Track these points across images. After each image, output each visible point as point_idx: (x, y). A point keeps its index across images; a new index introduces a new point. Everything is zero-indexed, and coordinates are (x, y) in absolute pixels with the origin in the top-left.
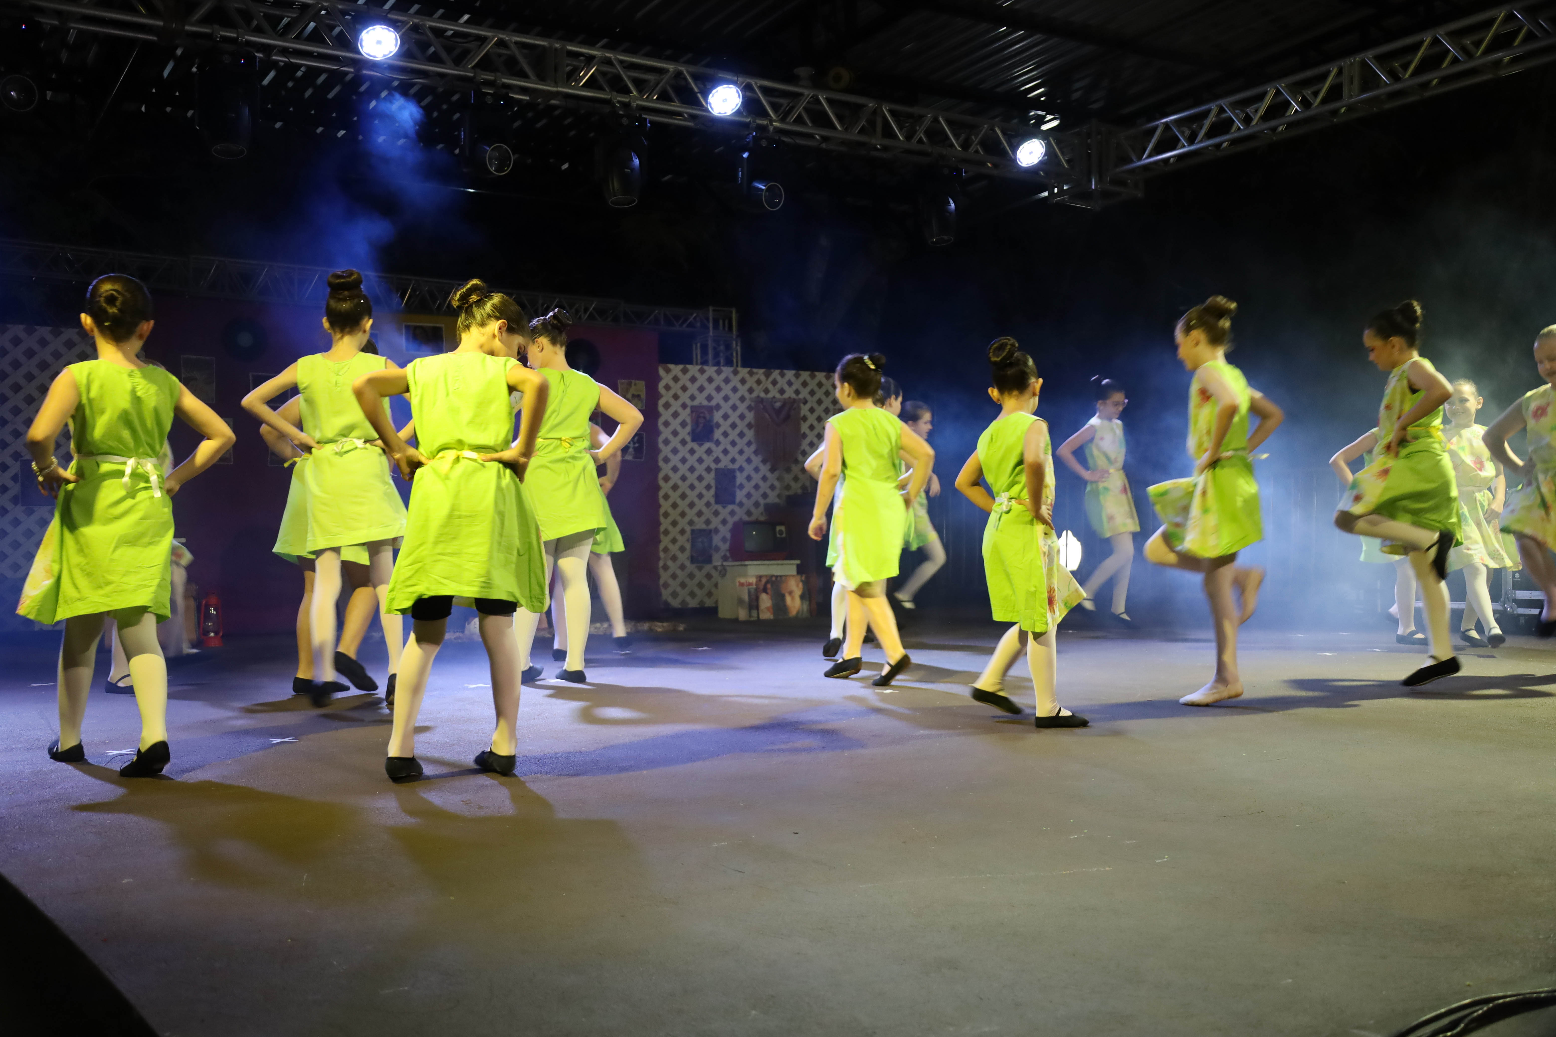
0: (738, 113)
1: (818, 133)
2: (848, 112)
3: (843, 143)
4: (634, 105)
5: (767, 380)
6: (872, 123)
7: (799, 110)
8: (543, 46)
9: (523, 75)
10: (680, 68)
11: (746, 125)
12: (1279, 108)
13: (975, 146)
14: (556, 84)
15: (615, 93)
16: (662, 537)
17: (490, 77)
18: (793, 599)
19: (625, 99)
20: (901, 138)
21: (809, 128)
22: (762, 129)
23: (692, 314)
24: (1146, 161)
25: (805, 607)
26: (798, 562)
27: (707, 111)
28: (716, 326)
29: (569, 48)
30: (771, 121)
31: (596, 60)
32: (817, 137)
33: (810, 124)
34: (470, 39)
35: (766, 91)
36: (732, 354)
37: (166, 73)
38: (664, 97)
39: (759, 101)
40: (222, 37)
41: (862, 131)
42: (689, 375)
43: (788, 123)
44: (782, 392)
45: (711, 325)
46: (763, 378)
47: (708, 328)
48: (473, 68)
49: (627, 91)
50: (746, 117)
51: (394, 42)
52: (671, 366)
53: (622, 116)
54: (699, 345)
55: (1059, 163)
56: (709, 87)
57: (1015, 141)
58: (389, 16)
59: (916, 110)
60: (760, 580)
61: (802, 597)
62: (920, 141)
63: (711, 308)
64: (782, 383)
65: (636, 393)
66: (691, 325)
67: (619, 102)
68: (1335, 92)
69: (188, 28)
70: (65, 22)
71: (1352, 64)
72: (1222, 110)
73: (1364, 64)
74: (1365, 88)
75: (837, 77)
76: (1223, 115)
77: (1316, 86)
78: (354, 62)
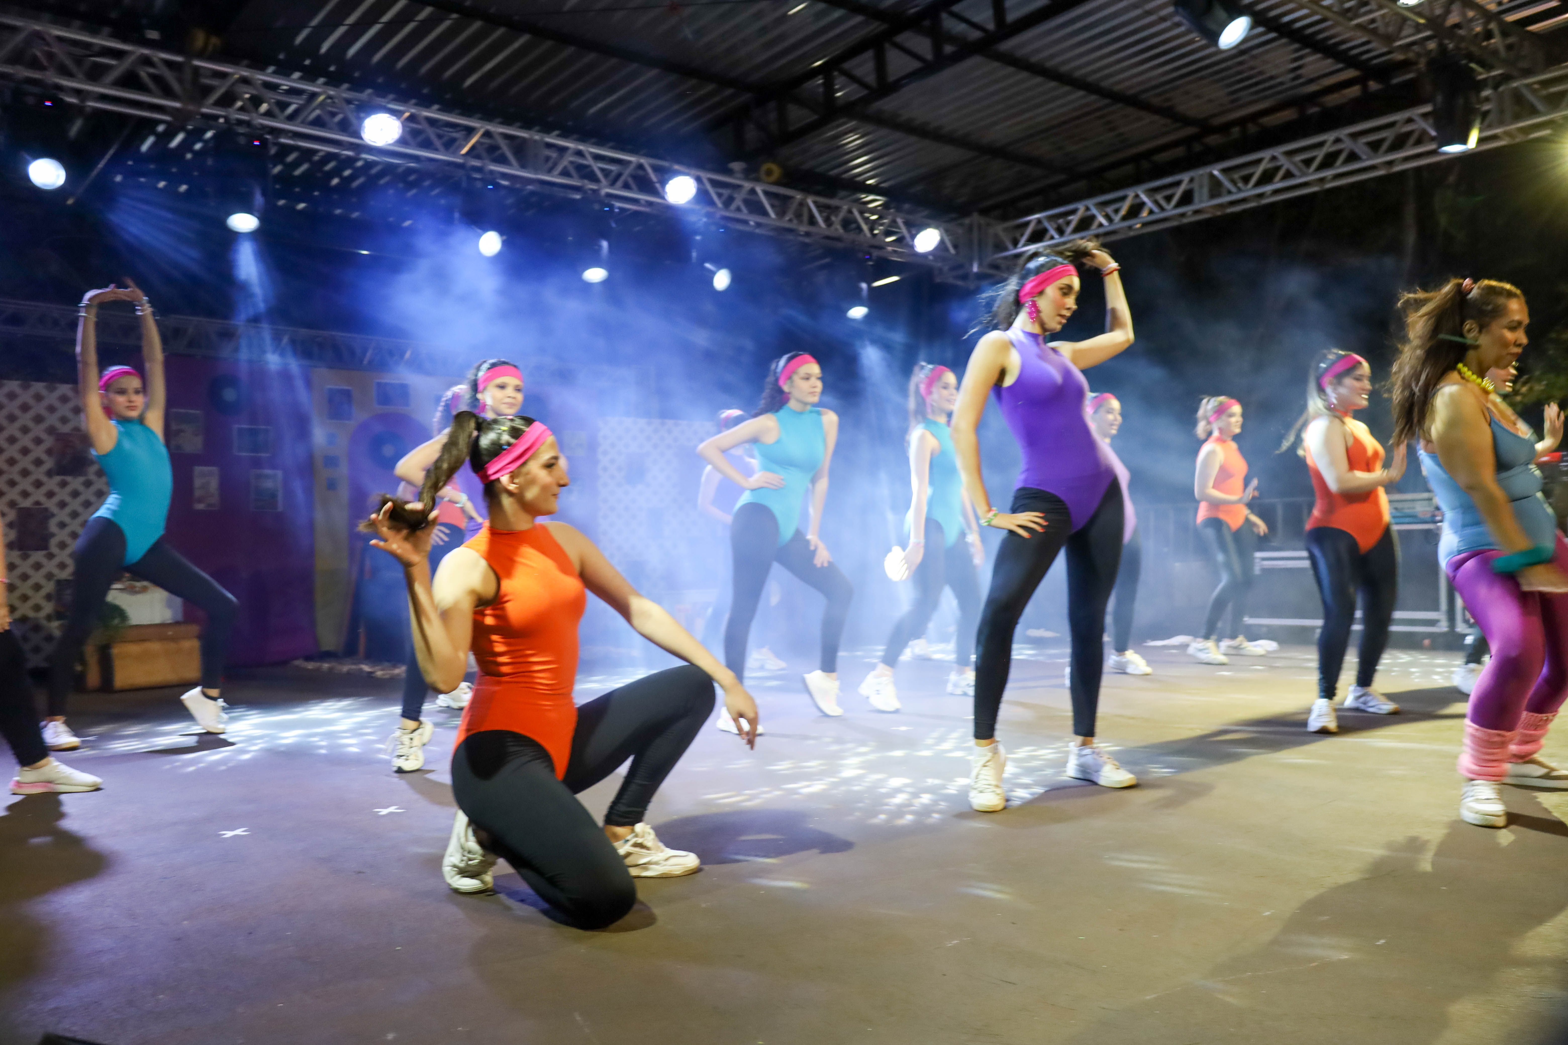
0: (693, 201)
1: (753, 220)
2: (781, 203)
3: (776, 229)
8: (525, 138)
11: (697, 213)
12: (1135, 210)
14: (535, 171)
15: (585, 181)
17: (476, 163)
19: (594, 187)
21: (745, 214)
22: (707, 215)
24: (1019, 249)
27: (665, 199)
29: (547, 140)
30: (718, 209)
31: (568, 151)
32: (753, 223)
33: (747, 212)
34: (459, 129)
35: (715, 183)
37: (144, 148)
40: (235, 121)
42: (624, 426)
43: (732, 211)
48: (464, 155)
49: (597, 181)
50: (697, 205)
51: (397, 129)
52: (609, 418)
55: (946, 249)
56: (666, 177)
57: (914, 230)
58: (391, 105)
59: (833, 202)
62: (838, 229)
67: (590, 189)
68: (1187, 198)
69: (205, 110)
70: (83, 100)
71: (1202, 175)
72: (1088, 209)
73: (1212, 176)
74: (1213, 195)
75: (769, 173)
76: (1089, 213)
77: (1168, 192)
78: (355, 146)
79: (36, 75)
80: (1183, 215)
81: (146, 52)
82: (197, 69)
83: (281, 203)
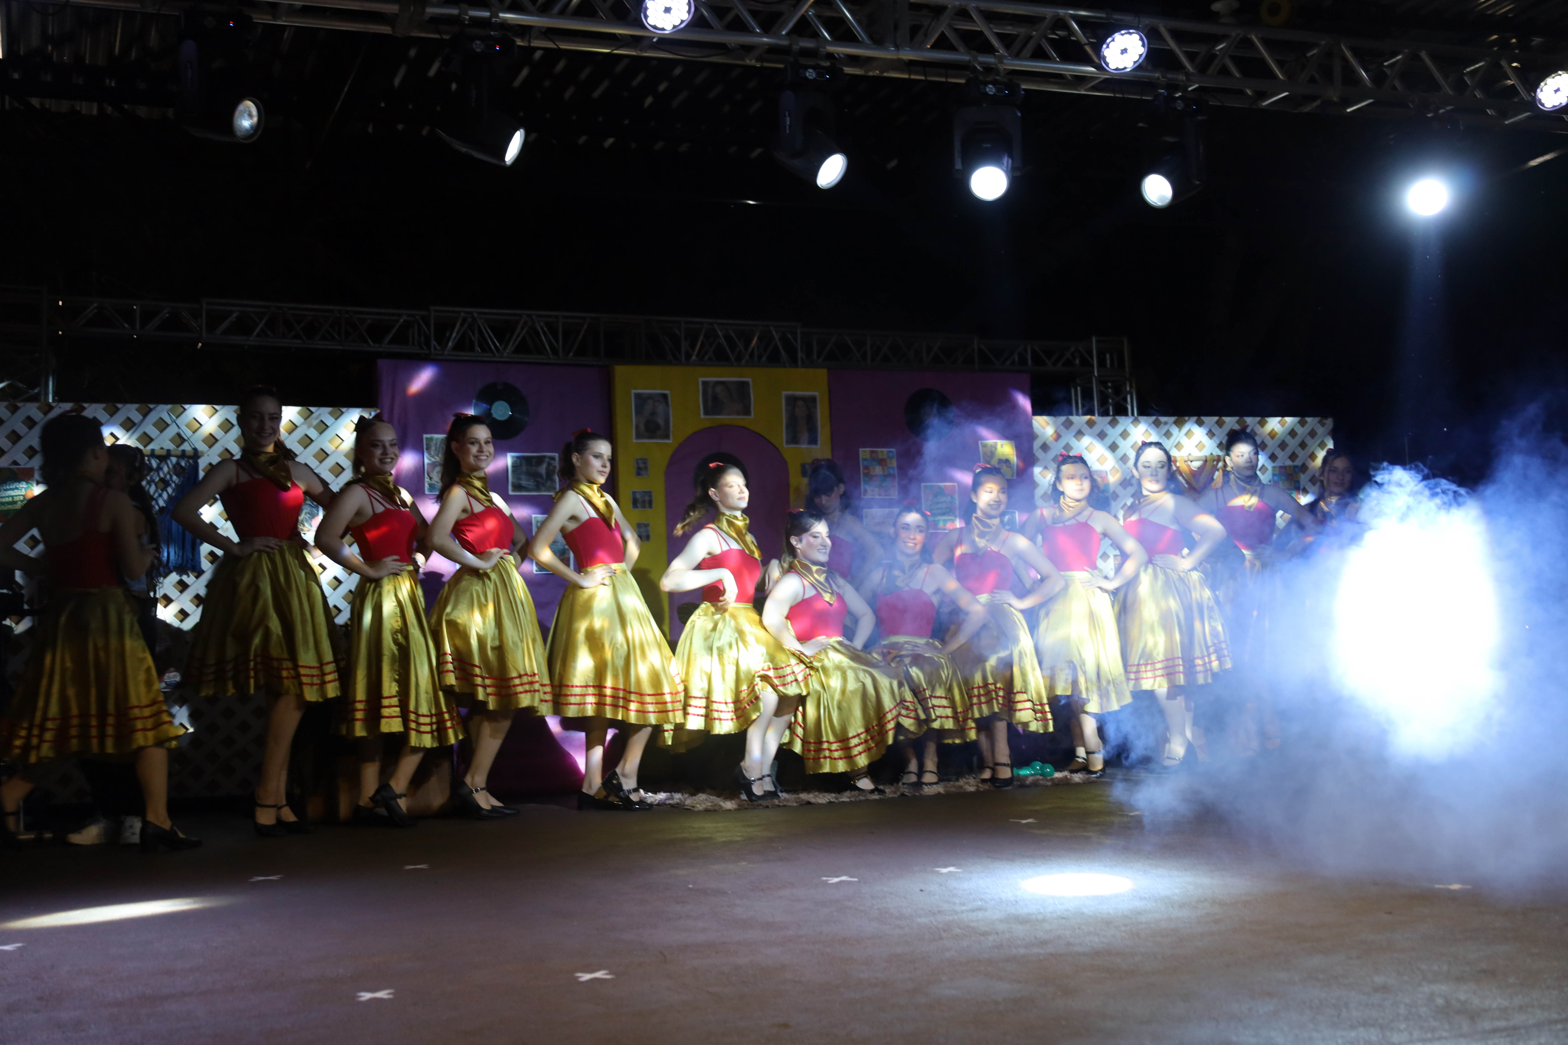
0: (1141, 65)
2: (1294, 54)
4: (1001, 68)
6: (1326, 67)
7: (1223, 59)
9: (854, 40)
10: (1063, 13)
11: (1151, 82)
13: (1475, 89)
14: (898, 48)
15: (973, 53)
17: (810, 44)
19: (988, 59)
20: (1369, 85)
21: (1236, 82)
22: (1174, 86)
23: (1069, 348)
27: (1102, 66)
28: (1102, 363)
30: (1188, 75)
31: (948, 12)
32: (1250, 93)
35: (1178, 35)
36: (1124, 398)
37: (397, 81)
38: (1038, 55)
40: (471, 18)
41: (1313, 81)
43: (1212, 78)
44: (1200, 446)
45: (1095, 361)
46: (1173, 429)
47: (1092, 366)
48: (788, 34)
49: (989, 49)
50: (1152, 70)
51: (688, 9)
52: (1050, 418)
53: (986, 83)
56: (1102, 34)
62: (1395, 88)
63: (1095, 339)
64: (1199, 434)
65: (1004, 458)
66: (1068, 362)
67: (980, 64)
69: (429, 10)
70: (279, 17)
75: (1274, 10)
78: (635, 41)
83: (582, 140)
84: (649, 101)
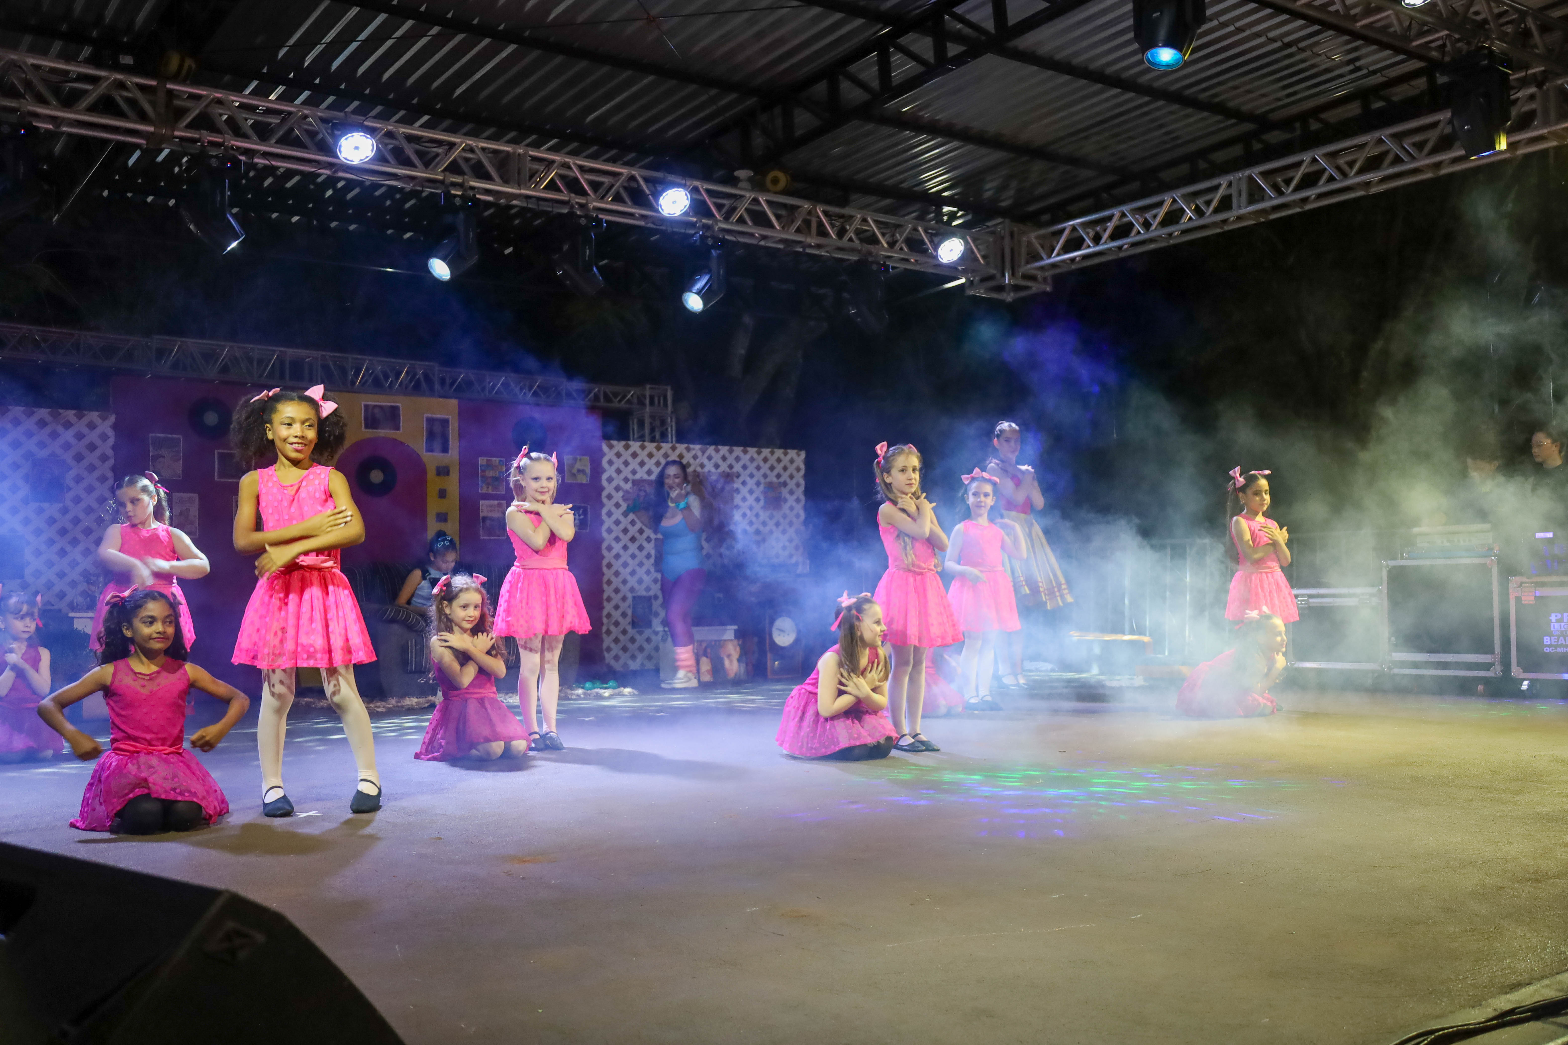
0: (686, 214)
1: (758, 232)
2: (786, 213)
3: (782, 241)
4: (591, 206)
5: (703, 455)
6: (807, 223)
7: (741, 211)
8: (508, 152)
9: (488, 177)
10: (633, 172)
11: (693, 225)
12: (1174, 217)
13: (901, 244)
14: (519, 186)
15: (573, 195)
16: (605, 604)
17: (458, 179)
18: (731, 662)
19: (582, 200)
20: (834, 237)
21: (749, 227)
22: (706, 227)
23: (630, 392)
24: (1055, 259)
25: (742, 670)
26: (736, 627)
27: (658, 212)
28: (652, 403)
29: (531, 153)
30: (716, 221)
31: (556, 165)
32: (757, 235)
33: (750, 224)
34: (438, 144)
35: (711, 194)
36: (667, 429)
37: (131, 162)
38: (617, 199)
39: (704, 203)
40: (210, 142)
41: (798, 231)
42: (631, 451)
43: (732, 223)
44: (717, 466)
45: (647, 401)
46: (699, 454)
47: (645, 404)
48: (443, 171)
49: (584, 194)
50: (692, 217)
51: (371, 147)
52: (614, 442)
53: (580, 217)
54: (635, 421)
55: (976, 259)
56: (659, 188)
57: (936, 240)
58: (366, 123)
59: (846, 211)
60: (701, 645)
61: (739, 660)
62: (851, 240)
63: (648, 386)
64: (717, 458)
65: (581, 468)
66: (629, 402)
67: (577, 203)
68: (1226, 204)
69: (177, 133)
70: (58, 126)
71: (1240, 179)
72: (1123, 215)
73: (1251, 179)
74: (1251, 201)
75: (775, 181)
76: (1125, 220)
77: (1208, 197)
78: (331, 165)
79: (12, 104)
80: (1225, 221)
81: (120, 77)
82: (170, 92)
83: (274, 215)
84: (329, 193)
